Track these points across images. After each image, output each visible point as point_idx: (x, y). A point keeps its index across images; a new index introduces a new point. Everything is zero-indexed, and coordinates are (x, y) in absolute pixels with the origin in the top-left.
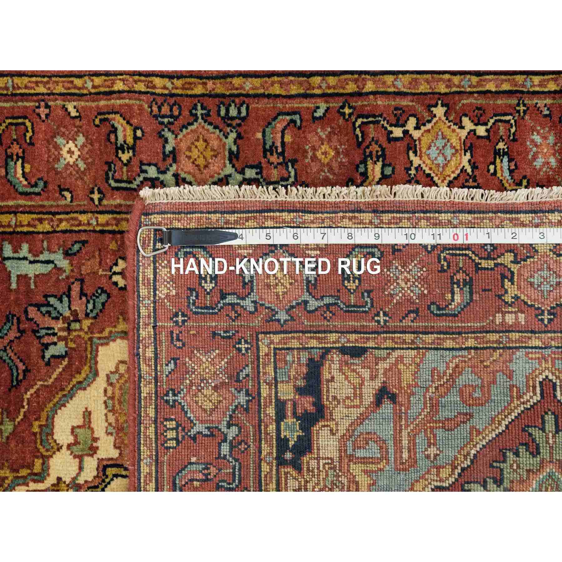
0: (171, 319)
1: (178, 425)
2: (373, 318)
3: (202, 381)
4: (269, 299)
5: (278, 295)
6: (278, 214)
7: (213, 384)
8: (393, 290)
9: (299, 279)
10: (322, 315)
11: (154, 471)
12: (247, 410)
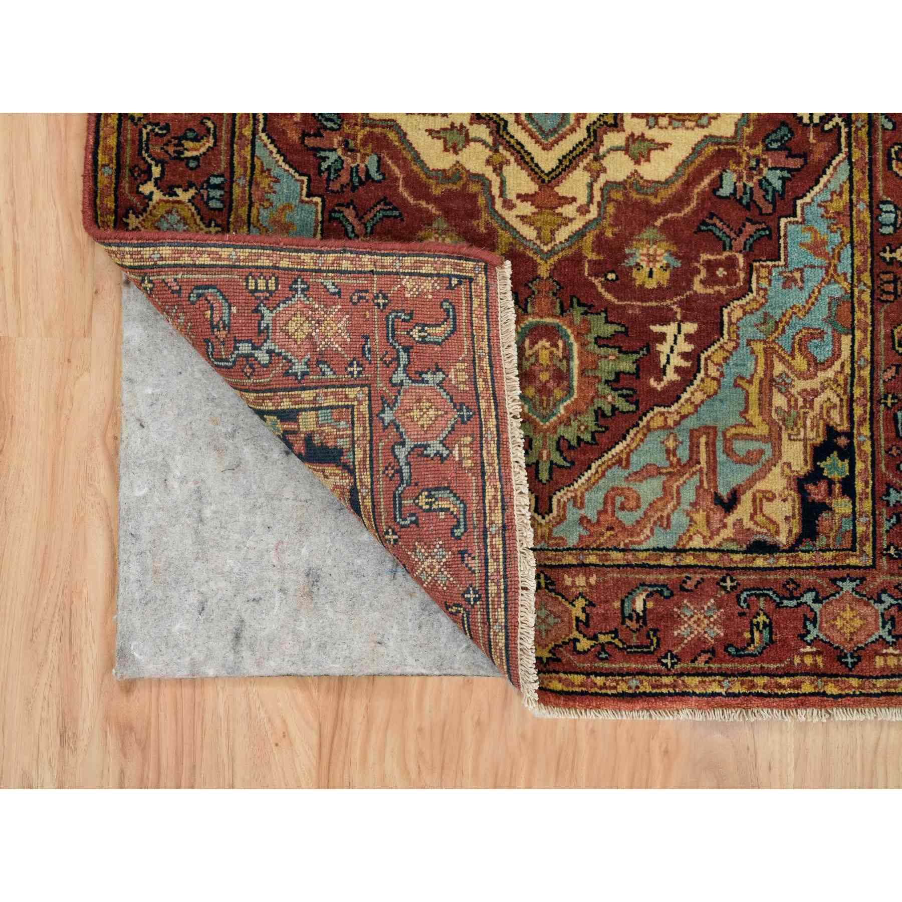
0: (380, 292)
1: (271, 292)
2: (390, 527)
3: (318, 322)
4: (405, 400)
5: (411, 410)
6: (494, 413)
7: (314, 334)
8: (420, 552)
9: (428, 436)
10: (390, 464)
11: (222, 263)
12: (286, 374)
